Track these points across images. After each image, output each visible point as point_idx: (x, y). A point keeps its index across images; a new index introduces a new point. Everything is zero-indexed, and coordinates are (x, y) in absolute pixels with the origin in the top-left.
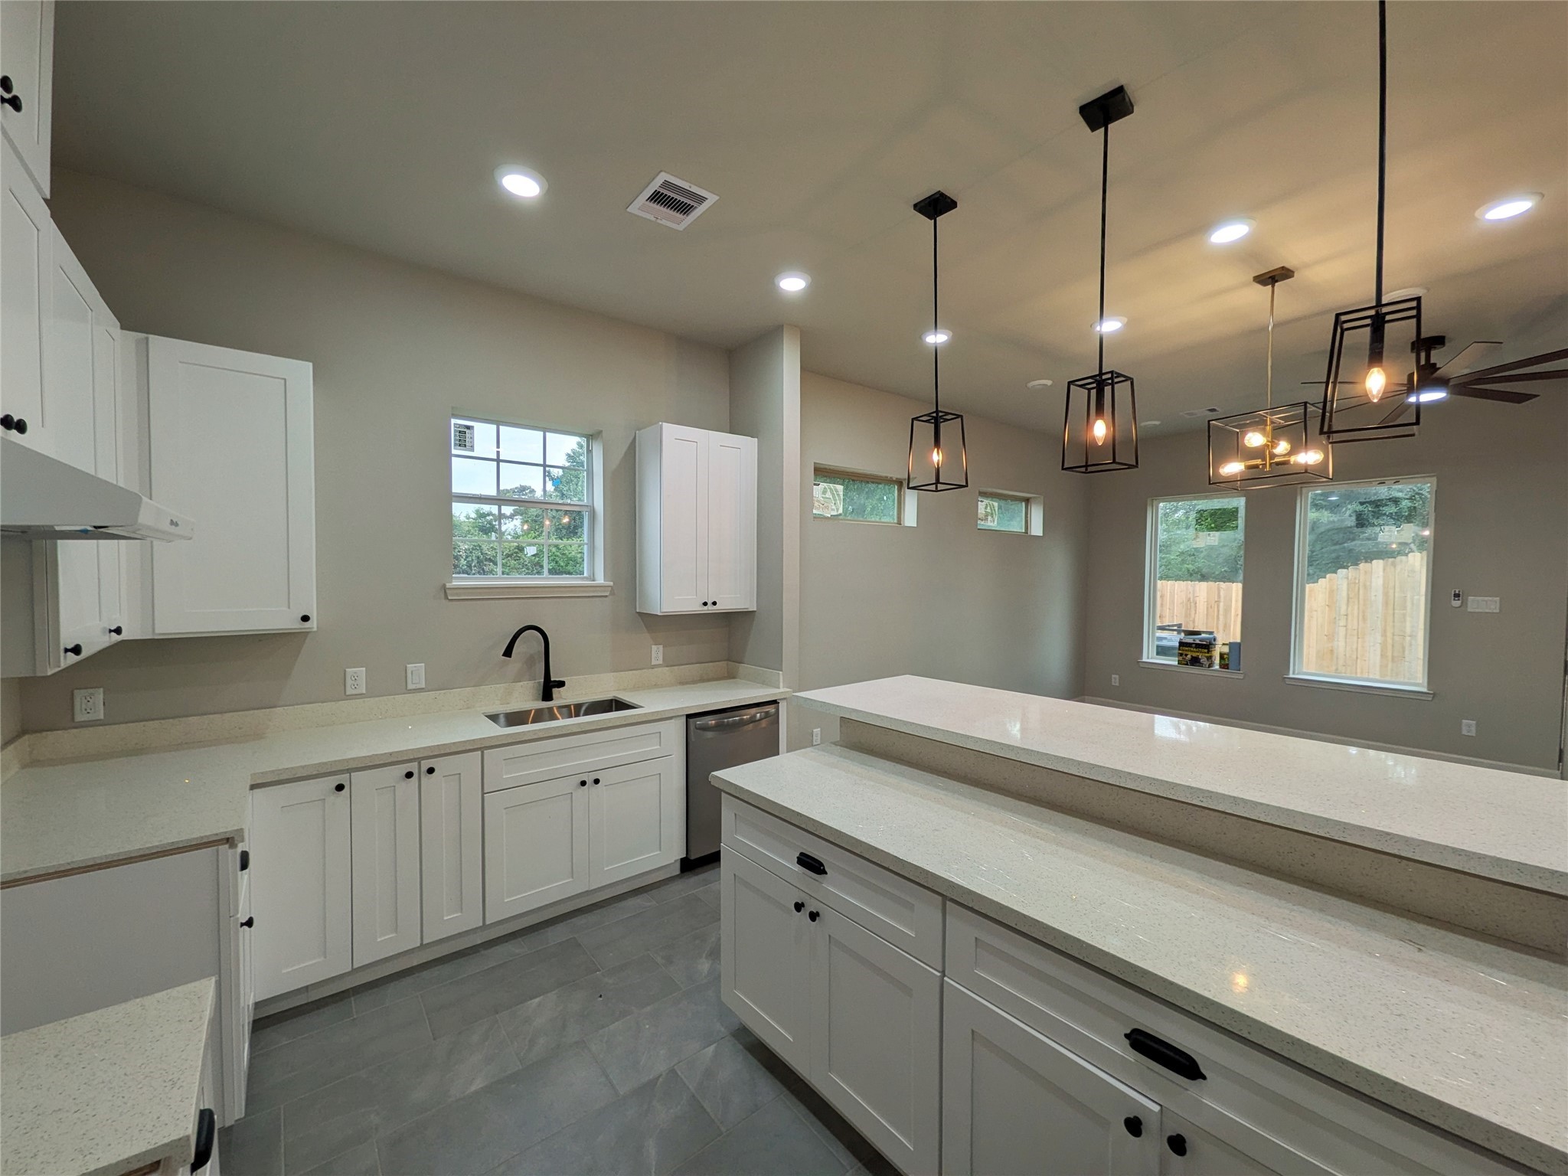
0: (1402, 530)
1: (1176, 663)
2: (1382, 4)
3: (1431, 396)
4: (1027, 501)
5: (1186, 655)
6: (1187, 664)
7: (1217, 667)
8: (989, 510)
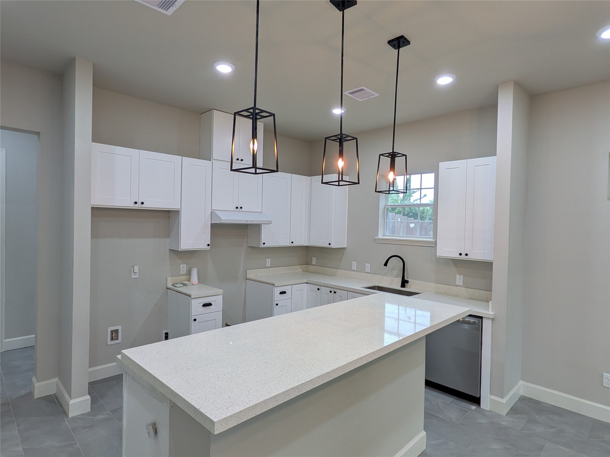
2: (258, 2)
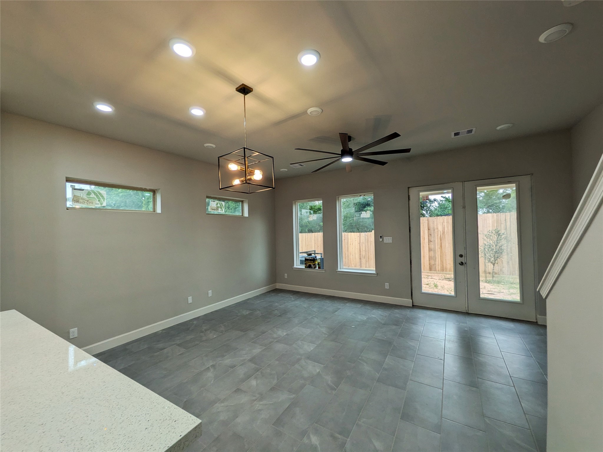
0: (367, 213)
1: (304, 267)
3: (347, 160)
4: (242, 202)
5: (307, 264)
6: (307, 268)
7: (317, 268)
8: (219, 205)
